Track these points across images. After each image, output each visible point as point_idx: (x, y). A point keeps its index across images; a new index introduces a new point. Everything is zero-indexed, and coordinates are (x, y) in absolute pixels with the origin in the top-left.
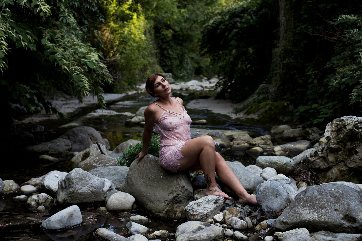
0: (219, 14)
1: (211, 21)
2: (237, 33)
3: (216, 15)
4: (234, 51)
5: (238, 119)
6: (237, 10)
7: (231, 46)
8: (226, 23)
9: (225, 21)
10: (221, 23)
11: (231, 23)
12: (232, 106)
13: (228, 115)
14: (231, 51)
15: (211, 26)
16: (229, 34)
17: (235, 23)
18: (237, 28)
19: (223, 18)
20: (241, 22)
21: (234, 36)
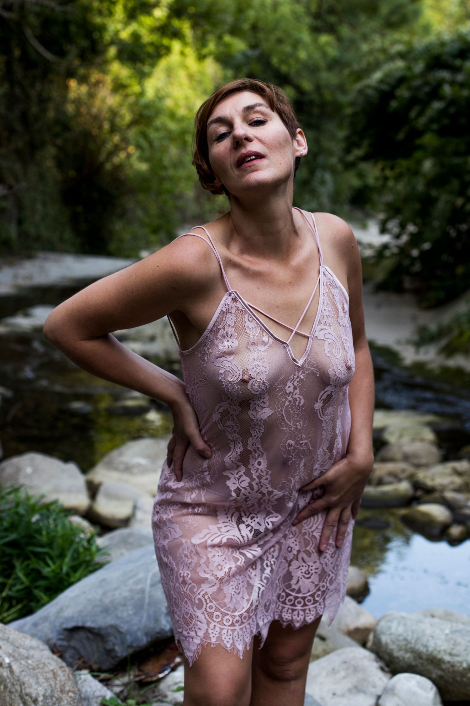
0: (402, 56)
1: (377, 76)
2: (442, 113)
3: (391, 58)
4: (428, 165)
5: (419, 367)
6: (447, 49)
7: (421, 147)
8: (417, 83)
9: (415, 77)
10: (402, 81)
11: (426, 83)
12: (414, 318)
13: (396, 348)
14: (419, 163)
15: (377, 89)
16: (421, 113)
17: (440, 84)
18: (441, 98)
19: (409, 68)
20: (452, 83)
21: (432, 120)
